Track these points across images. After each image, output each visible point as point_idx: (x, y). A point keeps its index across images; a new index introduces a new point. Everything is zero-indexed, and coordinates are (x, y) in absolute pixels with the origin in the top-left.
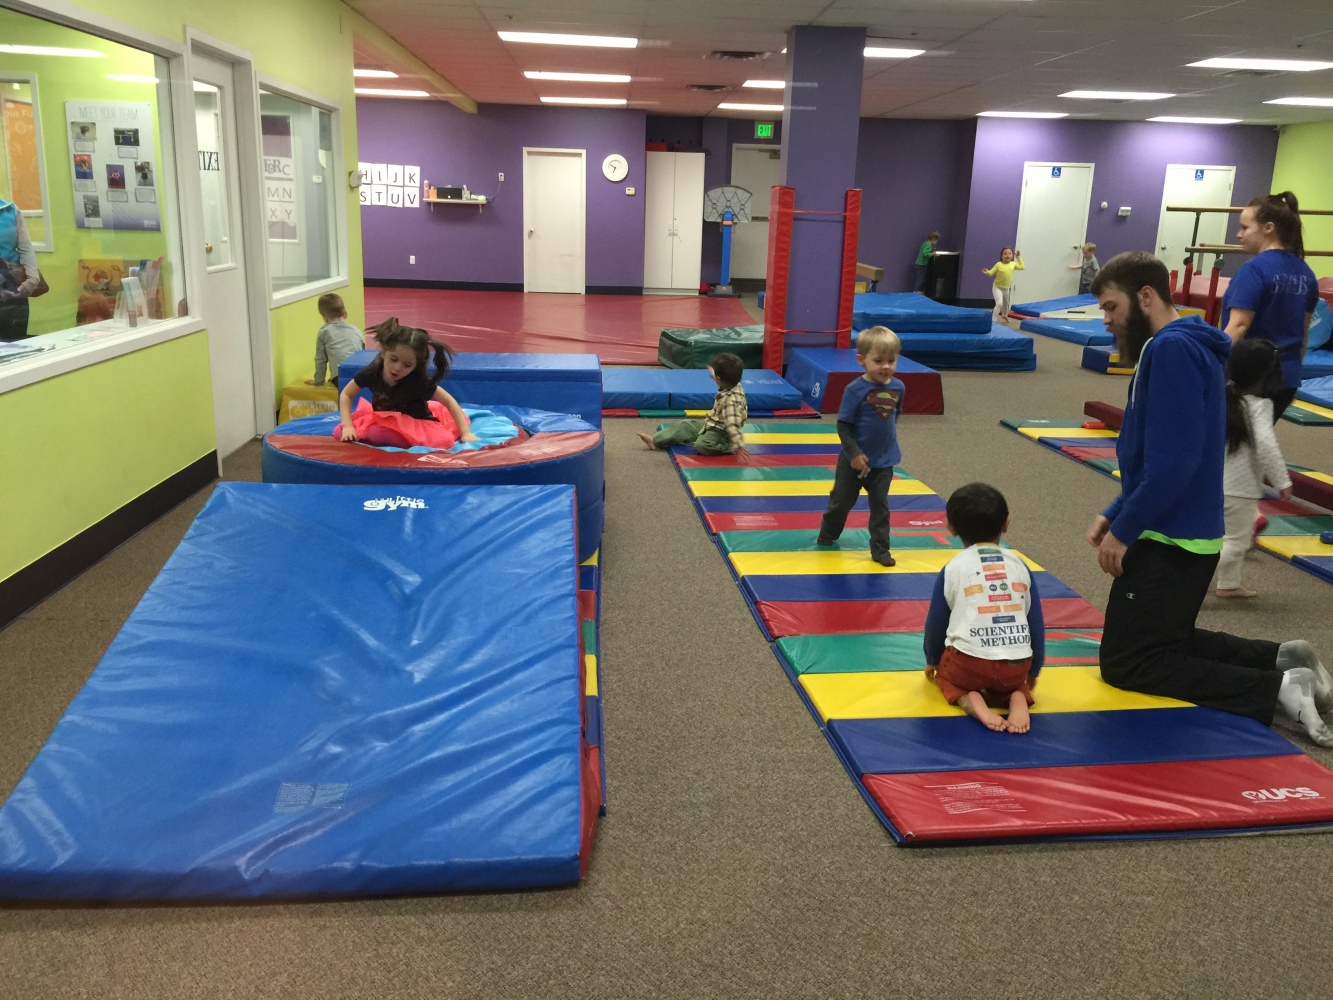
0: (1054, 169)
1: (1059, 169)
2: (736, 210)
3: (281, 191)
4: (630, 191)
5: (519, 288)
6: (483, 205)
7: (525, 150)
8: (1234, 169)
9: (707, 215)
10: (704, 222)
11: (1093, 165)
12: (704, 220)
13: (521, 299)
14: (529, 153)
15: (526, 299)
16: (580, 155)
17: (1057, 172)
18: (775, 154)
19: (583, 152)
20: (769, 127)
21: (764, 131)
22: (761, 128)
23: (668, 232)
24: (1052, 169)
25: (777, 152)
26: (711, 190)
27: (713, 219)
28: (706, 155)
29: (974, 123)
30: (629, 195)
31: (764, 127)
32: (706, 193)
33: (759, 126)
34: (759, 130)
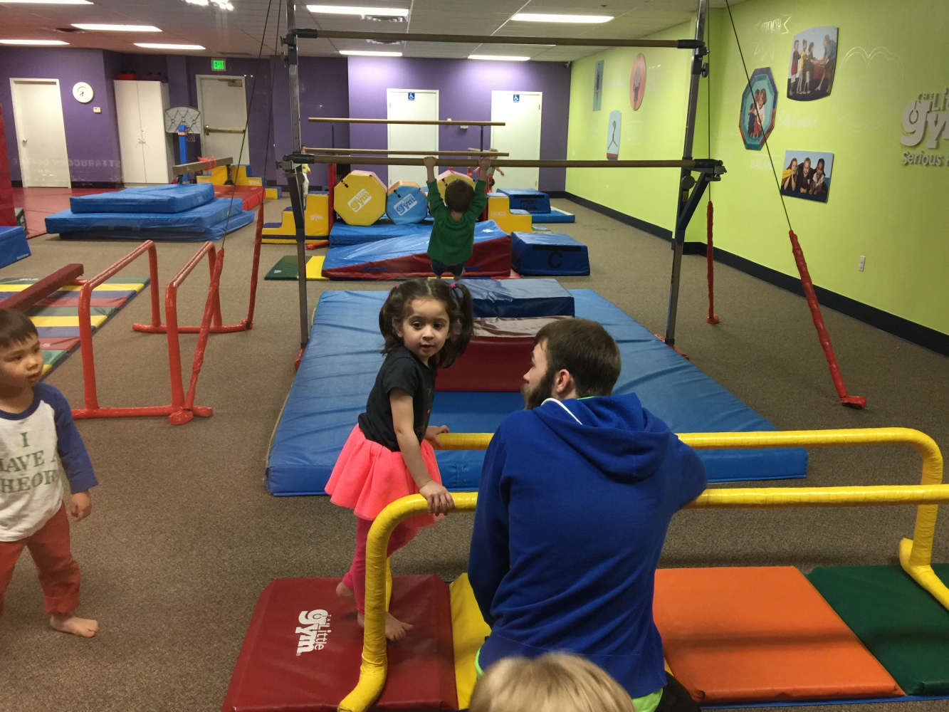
0: (409, 94)
1: (413, 94)
2: (189, 124)
4: (97, 110)
5: (19, 184)
7: (12, 80)
8: (541, 93)
9: (168, 128)
10: (167, 135)
11: (437, 91)
12: (166, 132)
13: (22, 193)
14: (16, 82)
15: (26, 193)
16: (55, 83)
17: (411, 97)
18: (232, 83)
19: (57, 81)
20: (222, 62)
21: (219, 65)
22: (216, 63)
23: (138, 141)
24: (407, 94)
25: (233, 81)
26: (170, 109)
27: (172, 131)
28: (163, 82)
29: (344, 60)
30: (96, 113)
31: (218, 62)
32: (165, 111)
33: (214, 61)
34: (215, 65)
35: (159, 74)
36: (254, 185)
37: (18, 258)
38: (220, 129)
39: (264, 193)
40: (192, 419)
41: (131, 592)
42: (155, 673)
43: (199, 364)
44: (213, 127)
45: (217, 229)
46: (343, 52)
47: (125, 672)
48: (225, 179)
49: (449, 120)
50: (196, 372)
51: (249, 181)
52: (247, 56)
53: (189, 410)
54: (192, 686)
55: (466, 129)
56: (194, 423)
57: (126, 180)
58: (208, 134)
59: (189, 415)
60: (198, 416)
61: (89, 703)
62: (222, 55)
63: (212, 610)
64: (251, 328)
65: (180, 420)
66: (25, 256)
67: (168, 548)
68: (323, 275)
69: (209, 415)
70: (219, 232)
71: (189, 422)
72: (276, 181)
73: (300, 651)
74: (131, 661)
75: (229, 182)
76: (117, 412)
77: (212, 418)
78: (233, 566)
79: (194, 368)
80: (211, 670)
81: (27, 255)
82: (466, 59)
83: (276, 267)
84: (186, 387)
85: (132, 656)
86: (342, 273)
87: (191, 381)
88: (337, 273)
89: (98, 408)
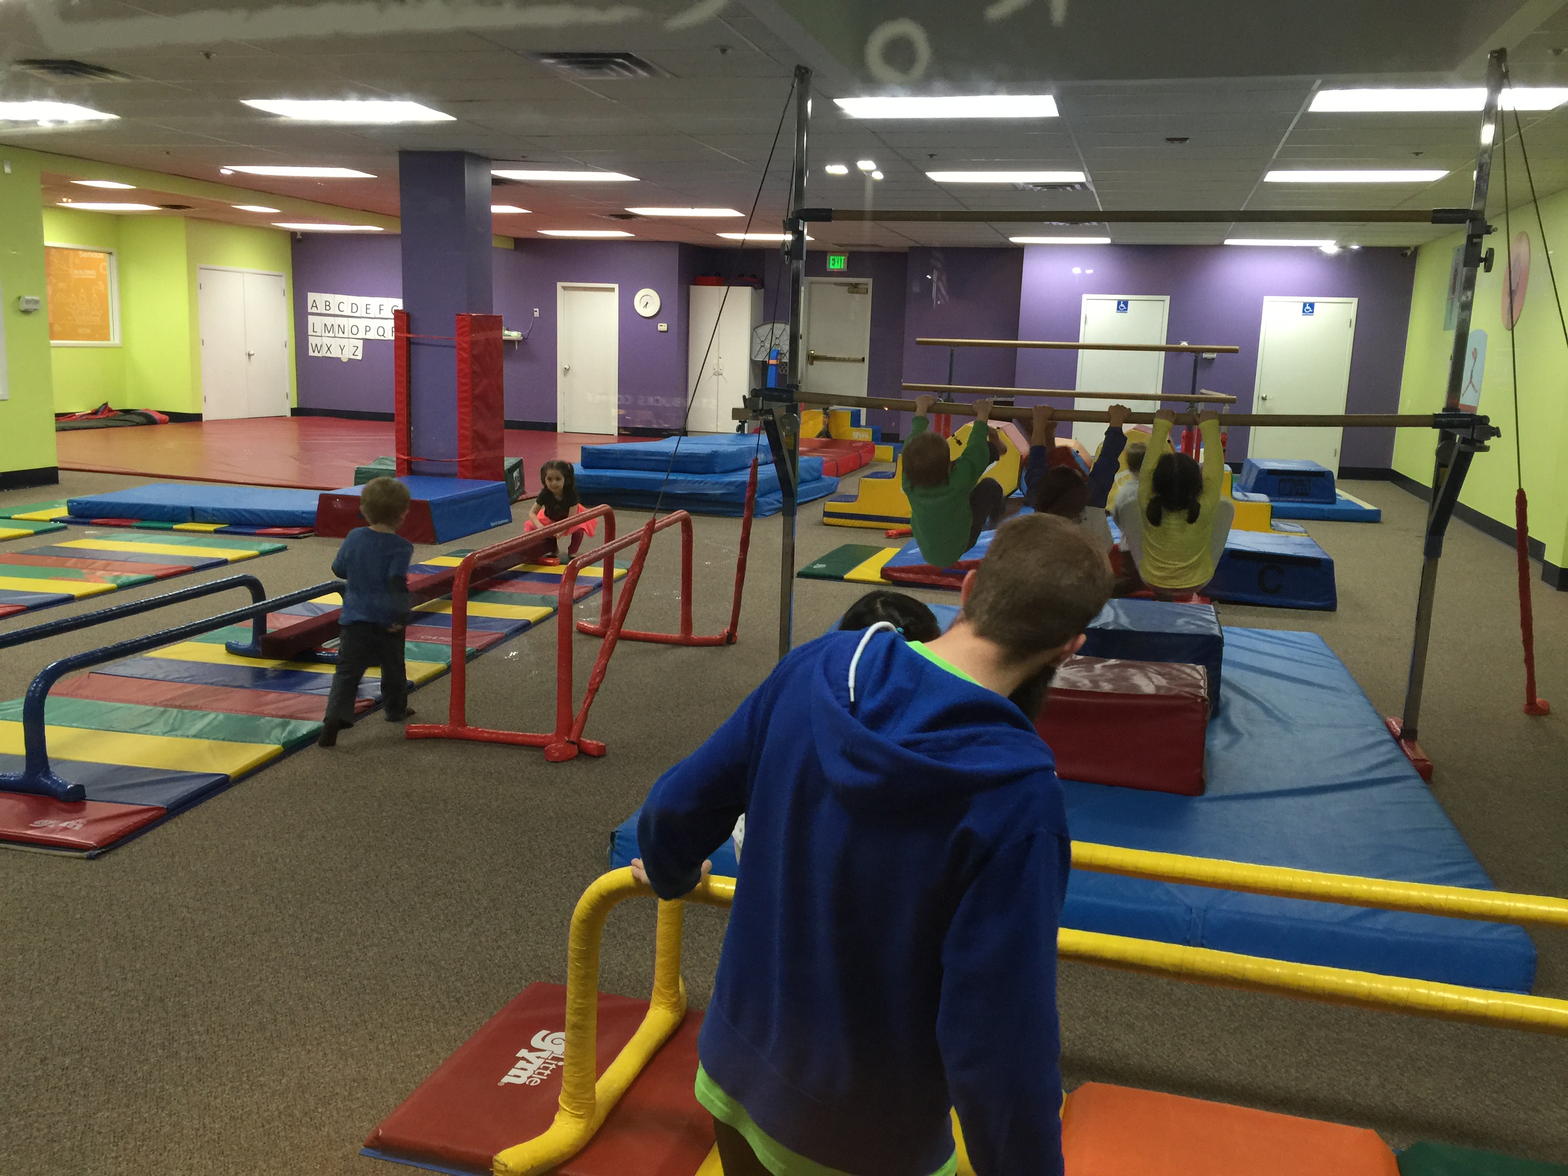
0: (1119, 303)
1: (1126, 303)
2: (785, 348)
3: (336, 328)
4: (663, 327)
5: (554, 427)
6: (519, 341)
7: (560, 285)
8: (1355, 301)
9: (755, 353)
10: (753, 363)
11: (1167, 298)
12: (751, 359)
13: (555, 438)
14: (564, 288)
15: (559, 437)
16: (613, 290)
17: (1122, 307)
18: (854, 288)
19: (616, 286)
20: (843, 258)
21: (837, 263)
22: (834, 260)
23: (711, 372)
24: (1116, 302)
25: (856, 286)
26: (762, 325)
27: (760, 358)
28: (756, 288)
29: (1020, 250)
30: (661, 332)
31: (836, 258)
32: (754, 329)
33: (832, 258)
34: (831, 262)
35: (754, 276)
36: (860, 439)
37: (492, 524)
38: (829, 355)
39: (872, 451)
40: (576, 756)
41: (363, 964)
42: (328, 1069)
43: (598, 680)
44: (820, 354)
45: (767, 500)
46: (1015, 240)
47: (294, 1060)
48: (820, 427)
49: (1185, 344)
50: (593, 691)
51: (854, 433)
52: (877, 249)
53: (573, 743)
54: (359, 1095)
55: (1213, 359)
56: (575, 762)
57: (690, 427)
58: (812, 364)
59: (576, 751)
60: (584, 753)
61: (232, 1087)
62: (842, 249)
63: (443, 1007)
64: (734, 643)
65: (557, 754)
66: (502, 522)
67: (442, 918)
68: (882, 577)
69: (601, 753)
70: (769, 504)
71: (572, 759)
72: (898, 435)
73: (506, 1079)
74: (310, 1047)
75: (826, 433)
76: (486, 735)
77: (603, 760)
78: (505, 956)
79: (590, 685)
80: (393, 1081)
81: (507, 520)
82: (1222, 246)
83: (820, 561)
84: (577, 709)
85: (315, 1043)
86: (911, 576)
87: (584, 703)
88: (904, 575)
89: (465, 725)
